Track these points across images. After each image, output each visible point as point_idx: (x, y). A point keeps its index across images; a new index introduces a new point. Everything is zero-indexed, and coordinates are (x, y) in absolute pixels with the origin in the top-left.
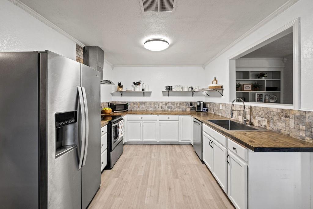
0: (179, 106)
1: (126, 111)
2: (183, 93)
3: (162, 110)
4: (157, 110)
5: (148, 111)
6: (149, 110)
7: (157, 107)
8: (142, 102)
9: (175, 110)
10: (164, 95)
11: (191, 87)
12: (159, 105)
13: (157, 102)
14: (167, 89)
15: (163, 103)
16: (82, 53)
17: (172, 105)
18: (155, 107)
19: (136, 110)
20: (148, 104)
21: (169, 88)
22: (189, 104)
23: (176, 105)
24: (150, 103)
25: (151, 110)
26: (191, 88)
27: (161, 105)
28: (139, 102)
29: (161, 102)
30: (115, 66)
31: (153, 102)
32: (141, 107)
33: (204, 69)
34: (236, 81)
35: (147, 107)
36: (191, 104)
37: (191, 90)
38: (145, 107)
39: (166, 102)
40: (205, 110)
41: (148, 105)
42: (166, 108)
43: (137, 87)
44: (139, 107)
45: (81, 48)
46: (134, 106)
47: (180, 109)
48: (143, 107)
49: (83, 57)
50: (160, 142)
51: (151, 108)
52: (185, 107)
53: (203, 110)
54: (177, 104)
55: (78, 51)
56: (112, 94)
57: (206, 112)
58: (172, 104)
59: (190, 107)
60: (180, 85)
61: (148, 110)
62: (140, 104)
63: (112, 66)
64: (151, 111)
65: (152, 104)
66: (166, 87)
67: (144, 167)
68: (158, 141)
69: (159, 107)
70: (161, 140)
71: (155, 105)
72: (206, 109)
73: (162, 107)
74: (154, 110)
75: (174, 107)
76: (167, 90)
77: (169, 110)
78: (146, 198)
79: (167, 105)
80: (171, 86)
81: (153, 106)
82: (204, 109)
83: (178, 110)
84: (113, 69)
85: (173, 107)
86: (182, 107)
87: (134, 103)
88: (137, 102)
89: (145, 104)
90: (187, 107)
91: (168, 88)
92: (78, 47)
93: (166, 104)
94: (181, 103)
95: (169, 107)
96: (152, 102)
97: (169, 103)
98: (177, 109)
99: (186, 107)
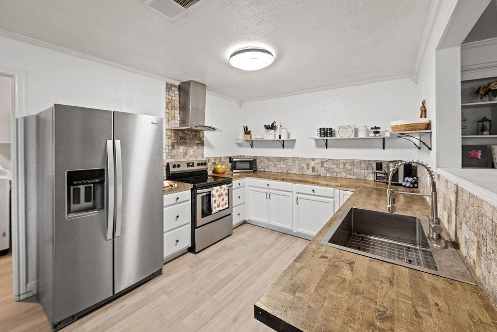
0: (349, 168)
1: (252, 171)
2: (355, 142)
3: (314, 174)
4: (305, 174)
5: (290, 174)
6: (292, 172)
7: (305, 168)
8: (280, 158)
9: (340, 176)
10: (318, 146)
11: (376, 128)
12: (308, 165)
13: (304, 159)
14: (320, 134)
15: (317, 161)
16: (177, 93)
17: (334, 166)
18: (302, 168)
19: (270, 171)
20: (290, 161)
21: (327, 133)
22: (374, 166)
23: (342, 166)
24: (294, 159)
25: (294, 172)
26: (374, 130)
27: (312, 164)
28: (277, 158)
29: (313, 160)
30: (243, 102)
31: (298, 158)
32: (279, 166)
33: (416, 83)
34: (463, 107)
35: (288, 167)
36: (379, 166)
37: (373, 134)
38: (285, 166)
39: (321, 159)
40: (407, 181)
41: (289, 164)
42: (322, 172)
43: (270, 132)
44: (275, 166)
45: (175, 86)
46: (269, 163)
47: (351, 175)
48: (282, 166)
49: (178, 98)
50: (298, 233)
51: (295, 169)
52: (362, 171)
53: (404, 181)
54: (345, 164)
55: (169, 92)
56: (240, 145)
57: (409, 187)
58: (334, 164)
59: (376, 173)
60: (348, 125)
61: (289, 172)
62: (277, 161)
63: (239, 103)
64: (294, 175)
65: (297, 162)
66: (319, 130)
67: (236, 267)
68: (295, 231)
69: (308, 168)
70: (300, 229)
71: (302, 165)
72: (410, 179)
73: (313, 168)
74: (300, 173)
75: (338, 170)
76: (320, 136)
77: (328, 175)
78: (191, 316)
79: (325, 165)
80: (331, 129)
81: (297, 165)
82: (407, 179)
83: (348, 177)
84: (241, 107)
85: (335, 170)
86: (356, 171)
87: (269, 159)
88: (272, 158)
89: (286, 161)
90: (368, 171)
91: (322, 131)
92: (169, 87)
93: (322, 163)
94: (353, 163)
95: (328, 170)
96: (296, 158)
97: (327, 161)
98: (344, 175)
99: (366, 172)
